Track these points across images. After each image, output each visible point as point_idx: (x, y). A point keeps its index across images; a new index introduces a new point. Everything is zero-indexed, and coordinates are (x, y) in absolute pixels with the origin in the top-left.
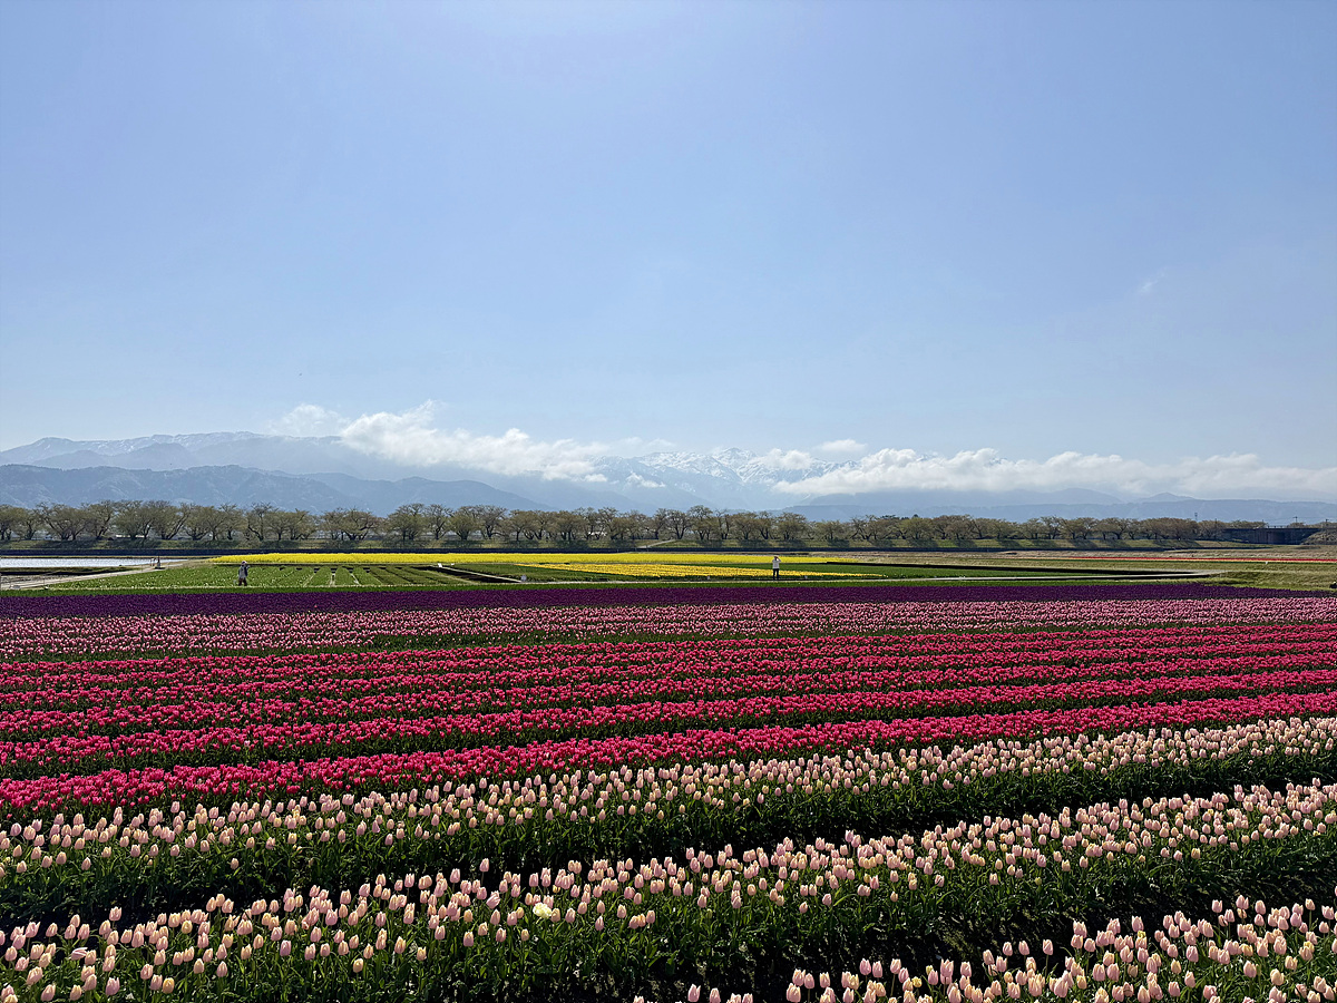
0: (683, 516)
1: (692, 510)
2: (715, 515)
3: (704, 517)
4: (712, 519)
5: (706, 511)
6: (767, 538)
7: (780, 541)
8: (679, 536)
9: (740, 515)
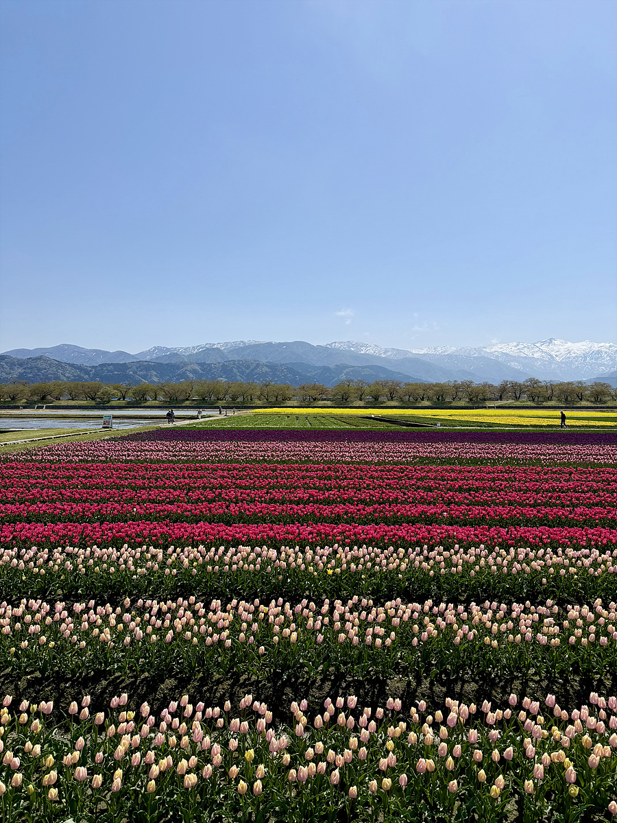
0: (520, 385)
1: (527, 381)
2: (543, 384)
3: (535, 385)
4: (541, 387)
5: (537, 382)
6: (581, 400)
7: (592, 402)
8: (517, 399)
9: (561, 384)
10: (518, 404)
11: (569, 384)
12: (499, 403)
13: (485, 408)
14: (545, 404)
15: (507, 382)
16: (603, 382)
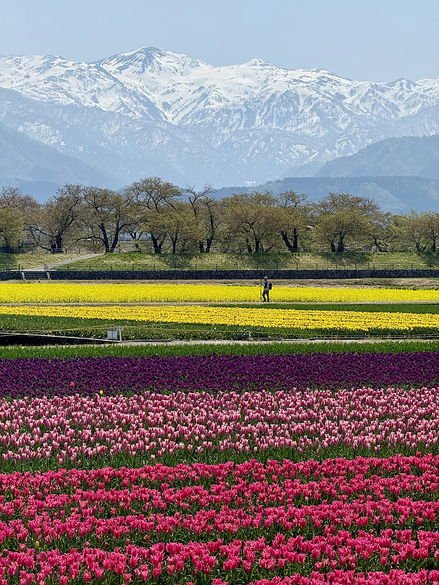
1: (137, 189)
2: (184, 200)
3: (162, 204)
4: (181, 209)
6: (294, 249)
7: (326, 256)
8: (109, 246)
9: (238, 200)
10: (113, 262)
11: (259, 198)
12: (59, 261)
13: (17, 276)
14: (196, 263)
15: (78, 189)
16: (353, 194)
